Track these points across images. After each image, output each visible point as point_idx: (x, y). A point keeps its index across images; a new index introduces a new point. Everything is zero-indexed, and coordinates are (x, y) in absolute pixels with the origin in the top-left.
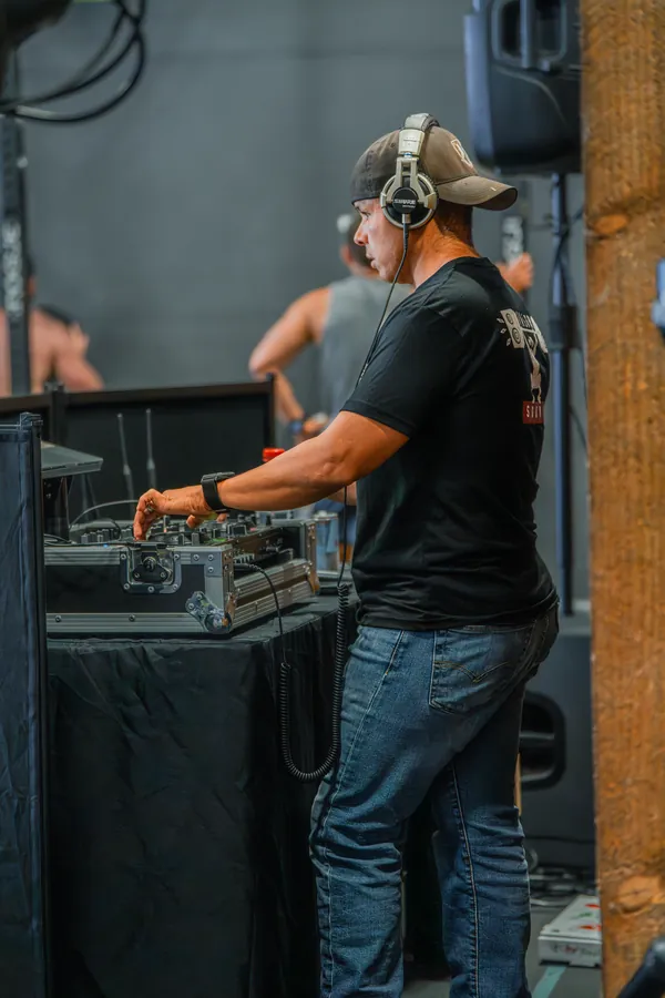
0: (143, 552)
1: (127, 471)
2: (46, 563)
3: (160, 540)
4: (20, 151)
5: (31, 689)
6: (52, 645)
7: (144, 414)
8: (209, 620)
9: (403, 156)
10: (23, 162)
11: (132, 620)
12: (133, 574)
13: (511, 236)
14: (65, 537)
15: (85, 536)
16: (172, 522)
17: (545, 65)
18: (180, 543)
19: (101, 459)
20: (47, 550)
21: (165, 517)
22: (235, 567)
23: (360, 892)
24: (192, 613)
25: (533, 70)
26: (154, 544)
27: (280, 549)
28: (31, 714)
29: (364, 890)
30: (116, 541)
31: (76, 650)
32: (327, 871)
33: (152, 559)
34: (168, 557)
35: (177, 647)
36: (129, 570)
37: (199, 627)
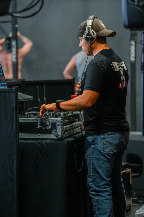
0: (42, 119)
1: (39, 100)
2: (19, 122)
3: (46, 117)
4: (16, 23)
5: (15, 151)
6: (20, 141)
7: (44, 86)
8: (57, 136)
9: (88, 26)
10: (17, 26)
11: (39, 135)
12: (39, 125)
13: (132, 45)
14: (24, 115)
15: (29, 115)
16: (49, 112)
17: (141, 4)
18: (51, 117)
19: (33, 97)
20: (19, 118)
21: (48, 111)
22: (64, 123)
23: (103, 202)
24: (53, 134)
25: (138, 5)
26: (45, 117)
27: (75, 119)
28: (15, 157)
29: (104, 201)
30: (36, 117)
31: (26, 142)
32: (94, 197)
33: (44, 121)
34: (48, 121)
35: (50, 142)
36: (39, 124)
37: (55, 137)
